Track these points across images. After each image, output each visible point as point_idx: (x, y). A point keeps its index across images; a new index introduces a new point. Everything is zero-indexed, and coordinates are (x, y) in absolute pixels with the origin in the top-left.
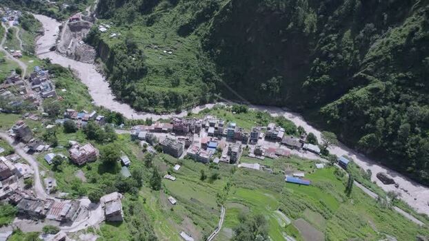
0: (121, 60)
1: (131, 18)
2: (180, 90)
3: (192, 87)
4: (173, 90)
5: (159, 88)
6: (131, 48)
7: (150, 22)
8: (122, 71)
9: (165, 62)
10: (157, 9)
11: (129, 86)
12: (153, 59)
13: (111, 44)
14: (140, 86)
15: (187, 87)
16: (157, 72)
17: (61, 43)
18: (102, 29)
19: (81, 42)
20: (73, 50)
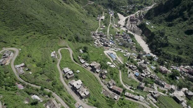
1: (160, 22)
2: (183, 57)
3: (188, 57)
4: (180, 56)
5: (173, 53)
6: (162, 34)
7: (170, 25)
8: (157, 42)
9: (178, 43)
10: (175, 20)
11: (160, 48)
12: (171, 41)
13: (152, 31)
14: (165, 50)
15: (185, 56)
16: (173, 46)
17: (127, 25)
18: (147, 24)
19: (136, 27)
20: (132, 29)
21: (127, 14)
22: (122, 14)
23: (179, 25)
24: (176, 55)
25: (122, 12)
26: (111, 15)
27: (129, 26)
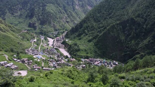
0: (73, 47)
1: (75, 38)
2: (89, 55)
3: (92, 55)
4: (87, 55)
5: (83, 54)
6: (76, 45)
7: (80, 39)
8: (73, 50)
9: (85, 48)
10: (82, 36)
11: (75, 53)
12: (81, 47)
13: (70, 44)
14: (78, 53)
15: (90, 55)
16: (83, 50)
17: (55, 44)
18: (67, 41)
19: (60, 44)
20: (58, 45)
21: (54, 37)
22: (50, 37)
23: (85, 38)
24: (85, 55)
25: (50, 36)
26: (42, 39)
27: (56, 44)
